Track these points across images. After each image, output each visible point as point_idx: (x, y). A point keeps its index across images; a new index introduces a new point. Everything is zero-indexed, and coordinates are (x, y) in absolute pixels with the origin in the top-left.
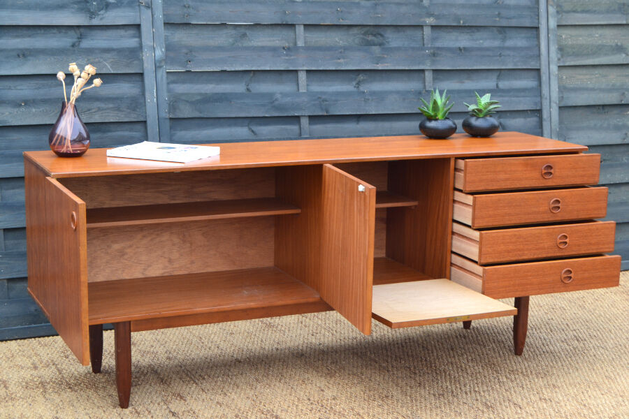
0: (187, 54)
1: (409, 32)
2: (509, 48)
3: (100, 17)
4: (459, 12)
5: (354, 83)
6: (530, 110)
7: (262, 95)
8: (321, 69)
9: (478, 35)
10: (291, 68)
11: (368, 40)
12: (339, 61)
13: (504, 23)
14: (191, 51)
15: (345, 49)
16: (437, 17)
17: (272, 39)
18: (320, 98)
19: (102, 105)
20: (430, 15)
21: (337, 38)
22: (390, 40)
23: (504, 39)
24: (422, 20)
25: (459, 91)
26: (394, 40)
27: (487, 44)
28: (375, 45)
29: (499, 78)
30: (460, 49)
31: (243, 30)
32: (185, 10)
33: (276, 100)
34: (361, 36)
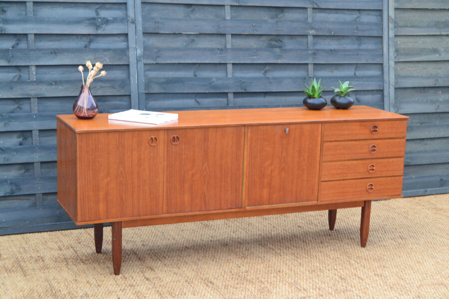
0: (157, 52)
1: (299, 39)
2: (362, 50)
3: (102, 29)
4: (331, 27)
6: (376, 90)
7: (204, 79)
8: (242, 62)
9: (343, 41)
10: (223, 62)
11: (272, 44)
12: (254, 57)
13: (360, 34)
14: (159, 51)
15: (258, 50)
16: (317, 30)
17: (210, 43)
18: (241, 81)
19: (103, 84)
20: (312, 28)
21: (252, 43)
22: (286, 44)
23: (360, 44)
24: (307, 31)
25: (330, 78)
26: (289, 44)
27: (349, 47)
28: (276, 47)
29: (356, 69)
30: (331, 50)
31: (192, 38)
32: (156, 24)
33: (213, 82)
34: (268, 42)
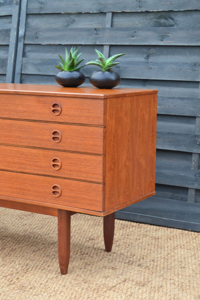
5: (145, 56)
8: (119, 44)
10: (98, 43)
11: (160, 23)
12: (133, 38)
15: (140, 29)
17: (91, 23)
21: (137, 22)
22: (178, 22)
31: (73, 17)
32: (39, 5)
34: (156, 20)
